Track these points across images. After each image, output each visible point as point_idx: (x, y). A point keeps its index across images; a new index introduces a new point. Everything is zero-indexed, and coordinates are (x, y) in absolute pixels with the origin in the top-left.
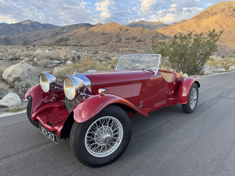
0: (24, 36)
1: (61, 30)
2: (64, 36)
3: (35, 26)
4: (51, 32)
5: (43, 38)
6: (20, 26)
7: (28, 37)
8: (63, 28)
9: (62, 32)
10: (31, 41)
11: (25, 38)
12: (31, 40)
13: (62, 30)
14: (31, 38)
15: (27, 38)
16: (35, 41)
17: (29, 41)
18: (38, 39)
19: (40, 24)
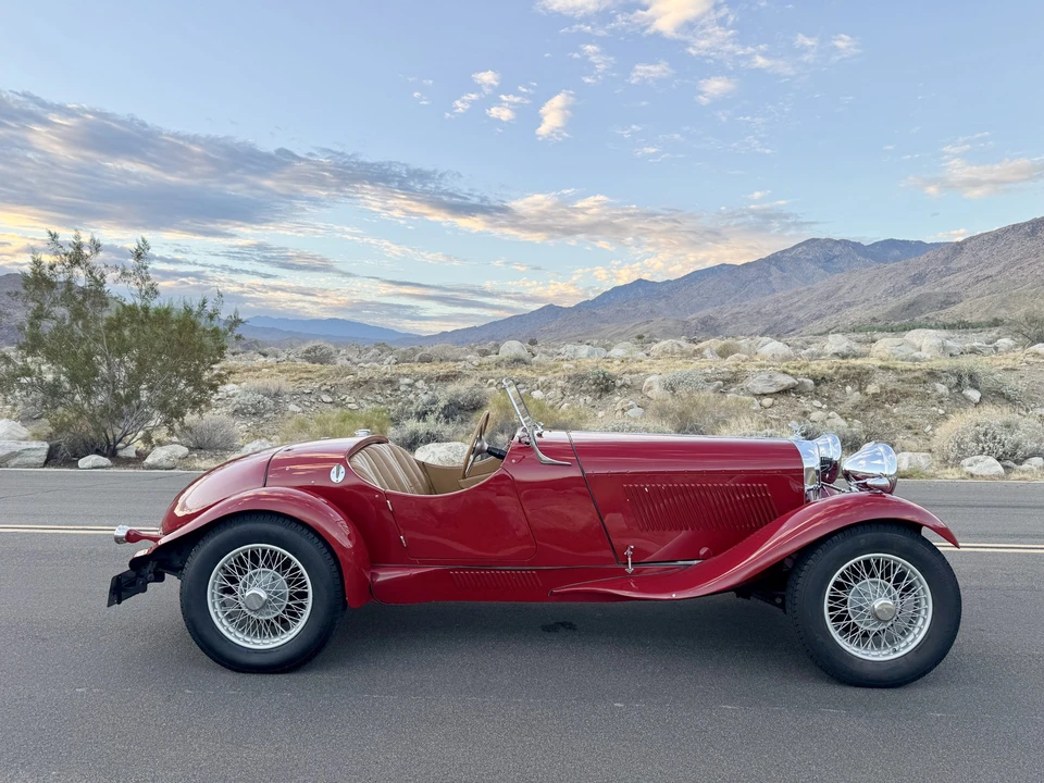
0: (779, 301)
1: (947, 260)
2: (952, 284)
3: (835, 260)
4: (892, 274)
5: (849, 305)
6: (773, 268)
7: (791, 305)
8: (958, 248)
9: (948, 269)
10: (799, 322)
11: (778, 312)
12: (801, 315)
13: (947, 258)
14: (801, 308)
15: (783, 311)
16: (817, 318)
17: (789, 322)
18: (829, 312)
19: (857, 246)
